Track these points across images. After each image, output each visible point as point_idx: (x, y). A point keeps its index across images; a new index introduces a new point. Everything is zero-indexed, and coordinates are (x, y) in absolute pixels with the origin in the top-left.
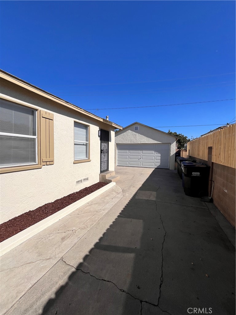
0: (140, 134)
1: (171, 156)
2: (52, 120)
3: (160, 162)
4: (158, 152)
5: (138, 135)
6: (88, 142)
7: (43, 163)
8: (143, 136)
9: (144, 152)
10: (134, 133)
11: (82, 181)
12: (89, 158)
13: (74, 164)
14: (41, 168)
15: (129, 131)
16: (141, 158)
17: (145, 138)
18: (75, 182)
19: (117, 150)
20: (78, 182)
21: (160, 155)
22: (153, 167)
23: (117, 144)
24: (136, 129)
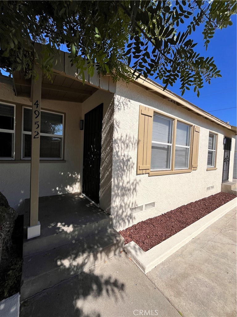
2: (199, 132)
6: (215, 151)
7: (193, 169)
11: (210, 188)
12: (215, 167)
13: (207, 171)
14: (190, 172)
18: (206, 188)
20: (208, 188)
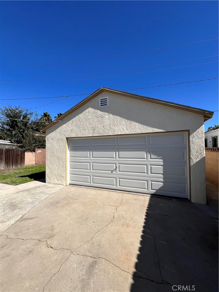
0: (113, 114)
1: (192, 164)
3: (162, 180)
4: (155, 154)
5: (107, 117)
8: (118, 118)
9: (123, 154)
10: (99, 112)
15: (90, 110)
16: (116, 168)
17: (124, 121)
19: (68, 152)
21: (161, 162)
22: (145, 191)
23: (67, 138)
24: (104, 103)
